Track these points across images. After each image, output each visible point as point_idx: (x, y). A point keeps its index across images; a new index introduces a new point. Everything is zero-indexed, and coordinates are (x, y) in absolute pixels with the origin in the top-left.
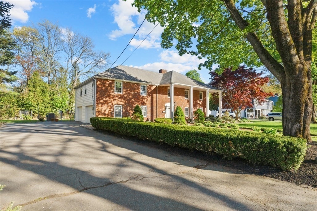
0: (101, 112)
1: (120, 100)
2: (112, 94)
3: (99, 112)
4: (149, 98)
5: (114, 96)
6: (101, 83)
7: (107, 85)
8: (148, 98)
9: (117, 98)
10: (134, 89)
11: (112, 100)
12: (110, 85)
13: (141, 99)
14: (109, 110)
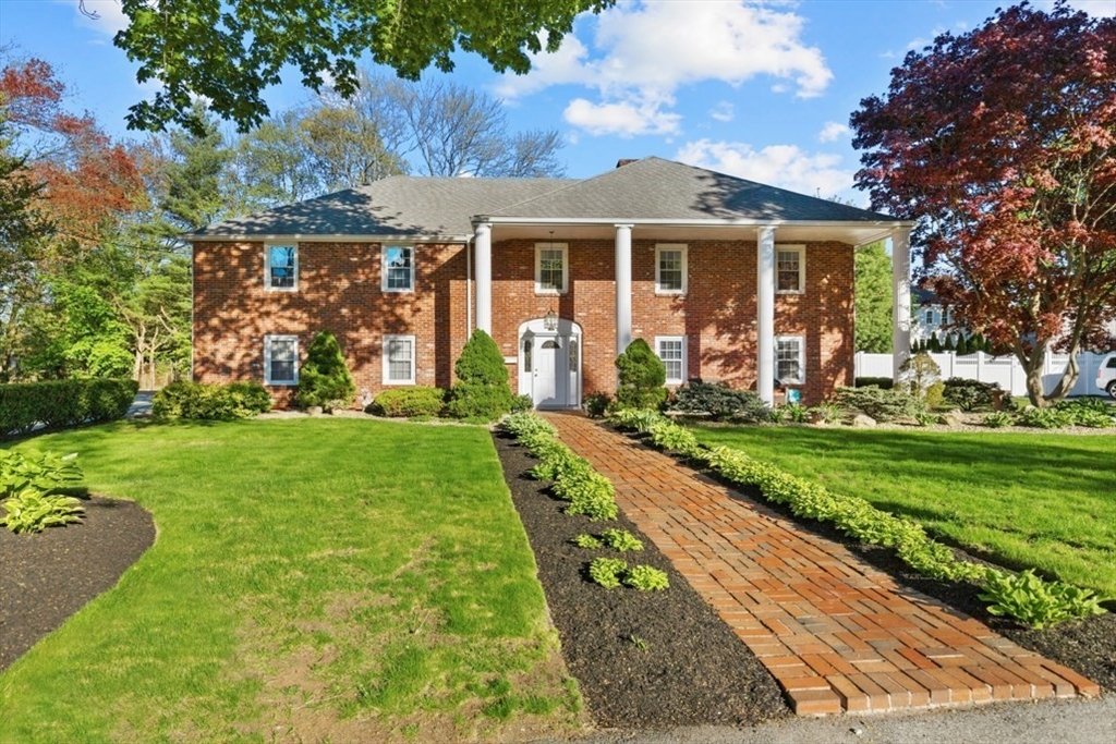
0: (213, 363)
1: (288, 313)
2: (255, 292)
3: (204, 361)
4: (428, 303)
5: (262, 301)
6: (211, 256)
7: (234, 262)
8: (419, 304)
9: (274, 308)
10: (351, 269)
11: (255, 314)
12: (246, 258)
13: (385, 308)
14: (243, 352)
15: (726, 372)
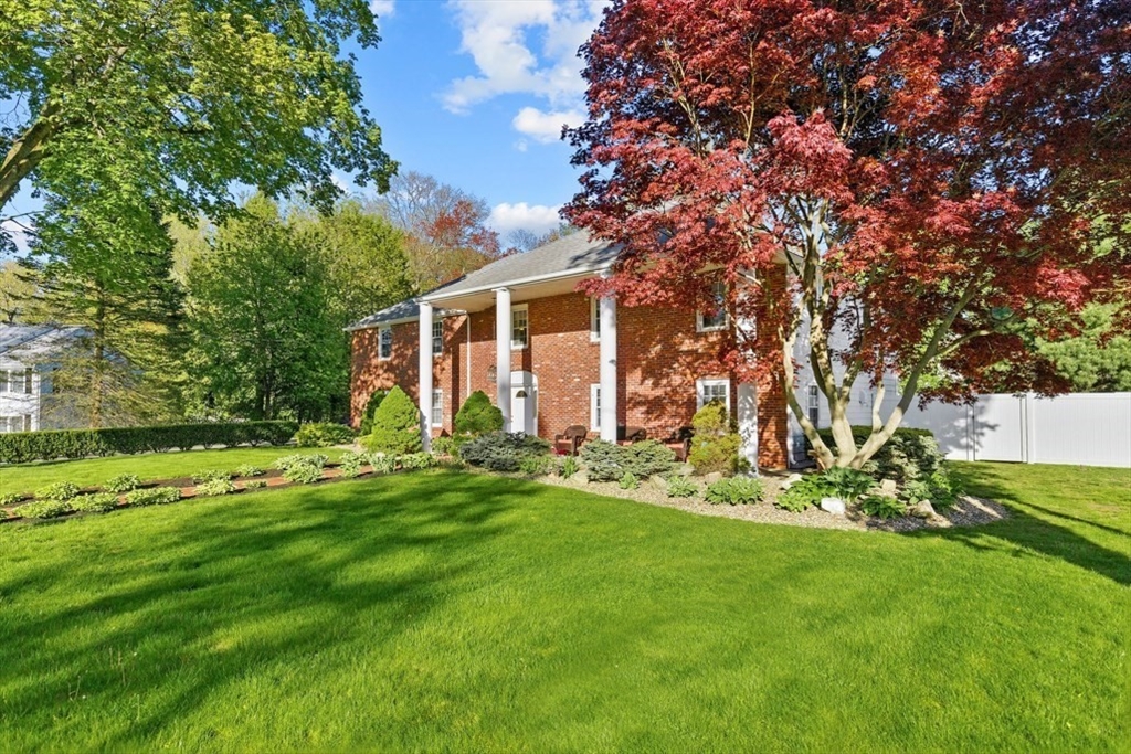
0: (358, 410)
1: (386, 376)
2: (374, 362)
3: (355, 409)
4: (449, 363)
5: (376, 367)
6: (359, 340)
7: (366, 342)
8: (444, 363)
9: (381, 372)
10: (413, 341)
11: (374, 377)
12: (370, 339)
15: (649, 420)
